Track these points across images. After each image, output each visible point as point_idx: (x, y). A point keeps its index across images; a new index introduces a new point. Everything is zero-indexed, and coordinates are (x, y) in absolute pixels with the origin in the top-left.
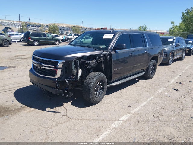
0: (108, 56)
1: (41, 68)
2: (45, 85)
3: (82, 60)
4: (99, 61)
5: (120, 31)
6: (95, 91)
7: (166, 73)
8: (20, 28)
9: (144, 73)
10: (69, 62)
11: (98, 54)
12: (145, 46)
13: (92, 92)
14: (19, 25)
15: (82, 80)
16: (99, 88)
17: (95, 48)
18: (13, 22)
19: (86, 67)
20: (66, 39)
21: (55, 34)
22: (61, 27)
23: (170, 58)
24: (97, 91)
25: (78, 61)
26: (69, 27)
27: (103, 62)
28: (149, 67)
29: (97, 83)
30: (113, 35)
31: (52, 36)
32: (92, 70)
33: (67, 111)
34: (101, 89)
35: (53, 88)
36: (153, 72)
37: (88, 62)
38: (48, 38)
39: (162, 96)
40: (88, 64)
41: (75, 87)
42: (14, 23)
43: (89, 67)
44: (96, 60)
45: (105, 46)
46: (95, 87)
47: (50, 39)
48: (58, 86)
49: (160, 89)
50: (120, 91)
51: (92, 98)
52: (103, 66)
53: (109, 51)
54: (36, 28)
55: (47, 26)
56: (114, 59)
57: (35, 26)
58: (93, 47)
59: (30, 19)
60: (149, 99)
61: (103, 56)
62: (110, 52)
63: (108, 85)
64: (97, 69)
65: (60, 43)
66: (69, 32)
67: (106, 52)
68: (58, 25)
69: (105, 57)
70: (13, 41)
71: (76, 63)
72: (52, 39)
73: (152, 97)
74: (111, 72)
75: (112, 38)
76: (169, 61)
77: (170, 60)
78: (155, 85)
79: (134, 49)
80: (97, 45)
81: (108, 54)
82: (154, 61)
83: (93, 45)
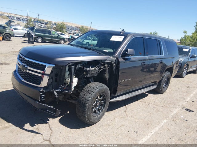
0: (114, 64)
1: (25, 71)
2: (27, 95)
3: (79, 66)
4: (102, 68)
5: (132, 34)
6: (93, 108)
7: (180, 88)
8: (27, 24)
9: (155, 87)
10: (62, 68)
11: (102, 60)
12: (161, 55)
13: (88, 110)
14: (27, 21)
15: (77, 91)
16: (98, 104)
17: (99, 52)
18: (21, 17)
19: (85, 75)
20: (73, 39)
21: (61, 33)
22: (69, 26)
23: (184, 70)
24: (96, 108)
25: (73, 67)
26: (77, 27)
27: (107, 70)
28: (162, 79)
29: (97, 98)
30: (123, 37)
31: (58, 34)
32: (92, 79)
33: (52, 133)
34: (101, 105)
35: (35, 100)
36: (165, 85)
37: (87, 69)
38: (53, 36)
39: (178, 120)
40: (87, 72)
41: (68, 99)
42: (23, 17)
43: (88, 76)
44: (98, 67)
45: (111, 51)
46: (93, 102)
47: (55, 37)
48: (43, 99)
49: (174, 109)
50: (124, 107)
51: (88, 117)
52: (107, 76)
53: (117, 57)
54: (44, 25)
55: (55, 24)
56: (121, 67)
57: (43, 23)
58: (97, 50)
59: (39, 16)
60: (162, 124)
61: (108, 63)
62: (117, 59)
63: (111, 100)
64: (99, 78)
65: (65, 42)
66: (77, 32)
67: (112, 58)
68: (67, 24)
69: (110, 64)
70: (15, 35)
71: (70, 70)
72: (57, 37)
73: (165, 121)
74: (117, 83)
75: (121, 41)
76: (182, 73)
77: (184, 72)
78: (168, 103)
79: (147, 57)
80: (102, 48)
81: (114, 60)
82: (168, 73)
83: (97, 48)
